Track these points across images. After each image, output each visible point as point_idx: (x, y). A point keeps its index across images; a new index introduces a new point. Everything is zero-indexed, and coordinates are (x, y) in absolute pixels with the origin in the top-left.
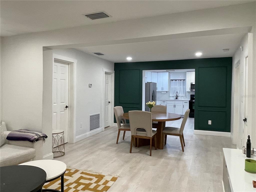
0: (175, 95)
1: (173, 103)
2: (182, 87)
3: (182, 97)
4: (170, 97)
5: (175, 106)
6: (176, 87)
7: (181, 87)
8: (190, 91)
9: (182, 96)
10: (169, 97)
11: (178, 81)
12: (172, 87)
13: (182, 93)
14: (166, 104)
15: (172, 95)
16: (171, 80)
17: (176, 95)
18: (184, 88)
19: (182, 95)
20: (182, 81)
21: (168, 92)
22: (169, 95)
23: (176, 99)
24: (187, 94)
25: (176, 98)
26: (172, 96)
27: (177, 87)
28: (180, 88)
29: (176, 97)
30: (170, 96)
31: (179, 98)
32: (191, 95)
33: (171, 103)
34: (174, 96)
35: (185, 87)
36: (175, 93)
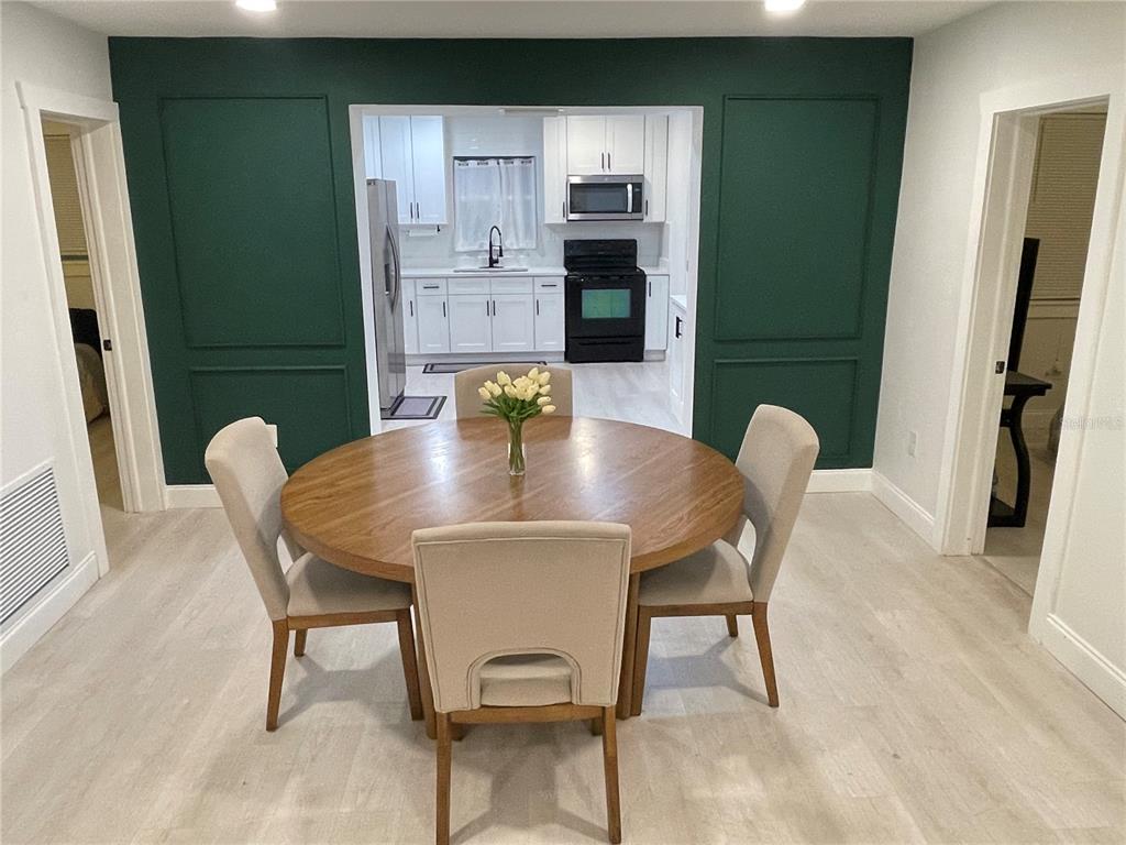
0: (482, 245)
1: (480, 292)
2: (517, 197)
3: (522, 256)
4: (454, 253)
5: (491, 309)
6: (486, 198)
7: (510, 198)
8: (565, 221)
9: (520, 251)
10: (451, 256)
11: (492, 163)
12: (463, 198)
13: (521, 235)
14: (444, 299)
15: (468, 247)
16: (456, 158)
17: (491, 246)
18: (526, 204)
19: (522, 245)
20: (517, 162)
21: (444, 226)
22: (453, 249)
23: (491, 266)
24: (546, 236)
25: (492, 262)
26: (466, 249)
27: (494, 196)
28: (511, 204)
29: (491, 258)
30: (459, 248)
31: (507, 263)
32: (565, 241)
33: (468, 290)
34: (476, 248)
35: (532, 197)
36: (484, 235)
